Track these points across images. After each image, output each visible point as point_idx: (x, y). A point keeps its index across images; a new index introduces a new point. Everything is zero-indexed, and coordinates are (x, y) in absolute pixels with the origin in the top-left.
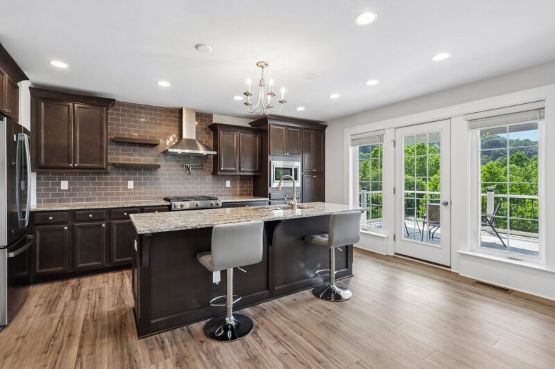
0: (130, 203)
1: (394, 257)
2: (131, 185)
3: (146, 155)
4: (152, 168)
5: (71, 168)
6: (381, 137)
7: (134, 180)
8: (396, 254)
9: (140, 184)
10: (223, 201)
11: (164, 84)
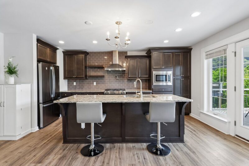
0: (95, 91)
1: (234, 137)
2: (95, 84)
3: (100, 72)
4: (102, 77)
5: (74, 78)
6: (225, 50)
7: (96, 82)
8: (236, 135)
9: (98, 83)
10: (127, 91)
11: (95, 42)
